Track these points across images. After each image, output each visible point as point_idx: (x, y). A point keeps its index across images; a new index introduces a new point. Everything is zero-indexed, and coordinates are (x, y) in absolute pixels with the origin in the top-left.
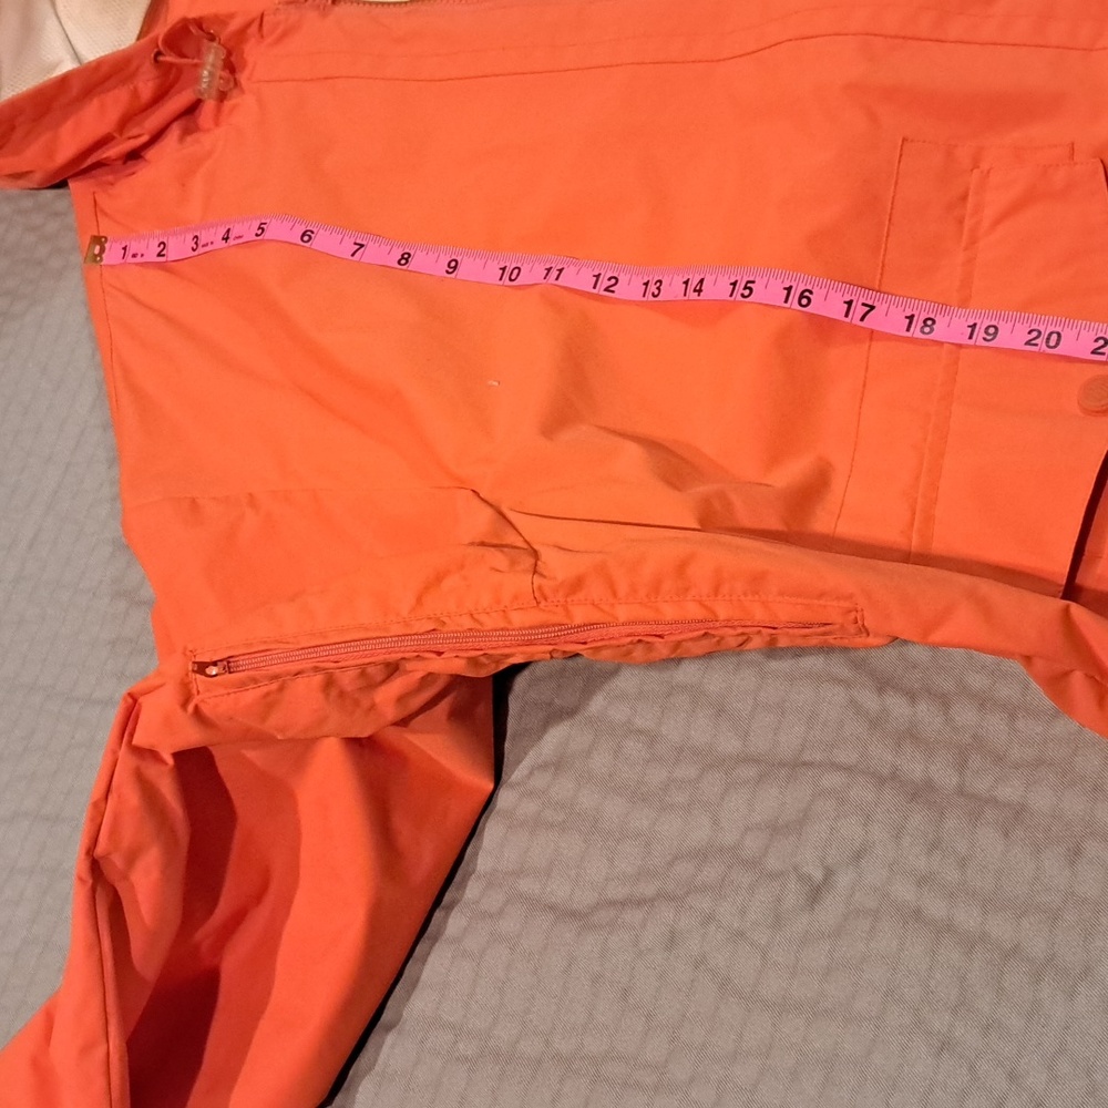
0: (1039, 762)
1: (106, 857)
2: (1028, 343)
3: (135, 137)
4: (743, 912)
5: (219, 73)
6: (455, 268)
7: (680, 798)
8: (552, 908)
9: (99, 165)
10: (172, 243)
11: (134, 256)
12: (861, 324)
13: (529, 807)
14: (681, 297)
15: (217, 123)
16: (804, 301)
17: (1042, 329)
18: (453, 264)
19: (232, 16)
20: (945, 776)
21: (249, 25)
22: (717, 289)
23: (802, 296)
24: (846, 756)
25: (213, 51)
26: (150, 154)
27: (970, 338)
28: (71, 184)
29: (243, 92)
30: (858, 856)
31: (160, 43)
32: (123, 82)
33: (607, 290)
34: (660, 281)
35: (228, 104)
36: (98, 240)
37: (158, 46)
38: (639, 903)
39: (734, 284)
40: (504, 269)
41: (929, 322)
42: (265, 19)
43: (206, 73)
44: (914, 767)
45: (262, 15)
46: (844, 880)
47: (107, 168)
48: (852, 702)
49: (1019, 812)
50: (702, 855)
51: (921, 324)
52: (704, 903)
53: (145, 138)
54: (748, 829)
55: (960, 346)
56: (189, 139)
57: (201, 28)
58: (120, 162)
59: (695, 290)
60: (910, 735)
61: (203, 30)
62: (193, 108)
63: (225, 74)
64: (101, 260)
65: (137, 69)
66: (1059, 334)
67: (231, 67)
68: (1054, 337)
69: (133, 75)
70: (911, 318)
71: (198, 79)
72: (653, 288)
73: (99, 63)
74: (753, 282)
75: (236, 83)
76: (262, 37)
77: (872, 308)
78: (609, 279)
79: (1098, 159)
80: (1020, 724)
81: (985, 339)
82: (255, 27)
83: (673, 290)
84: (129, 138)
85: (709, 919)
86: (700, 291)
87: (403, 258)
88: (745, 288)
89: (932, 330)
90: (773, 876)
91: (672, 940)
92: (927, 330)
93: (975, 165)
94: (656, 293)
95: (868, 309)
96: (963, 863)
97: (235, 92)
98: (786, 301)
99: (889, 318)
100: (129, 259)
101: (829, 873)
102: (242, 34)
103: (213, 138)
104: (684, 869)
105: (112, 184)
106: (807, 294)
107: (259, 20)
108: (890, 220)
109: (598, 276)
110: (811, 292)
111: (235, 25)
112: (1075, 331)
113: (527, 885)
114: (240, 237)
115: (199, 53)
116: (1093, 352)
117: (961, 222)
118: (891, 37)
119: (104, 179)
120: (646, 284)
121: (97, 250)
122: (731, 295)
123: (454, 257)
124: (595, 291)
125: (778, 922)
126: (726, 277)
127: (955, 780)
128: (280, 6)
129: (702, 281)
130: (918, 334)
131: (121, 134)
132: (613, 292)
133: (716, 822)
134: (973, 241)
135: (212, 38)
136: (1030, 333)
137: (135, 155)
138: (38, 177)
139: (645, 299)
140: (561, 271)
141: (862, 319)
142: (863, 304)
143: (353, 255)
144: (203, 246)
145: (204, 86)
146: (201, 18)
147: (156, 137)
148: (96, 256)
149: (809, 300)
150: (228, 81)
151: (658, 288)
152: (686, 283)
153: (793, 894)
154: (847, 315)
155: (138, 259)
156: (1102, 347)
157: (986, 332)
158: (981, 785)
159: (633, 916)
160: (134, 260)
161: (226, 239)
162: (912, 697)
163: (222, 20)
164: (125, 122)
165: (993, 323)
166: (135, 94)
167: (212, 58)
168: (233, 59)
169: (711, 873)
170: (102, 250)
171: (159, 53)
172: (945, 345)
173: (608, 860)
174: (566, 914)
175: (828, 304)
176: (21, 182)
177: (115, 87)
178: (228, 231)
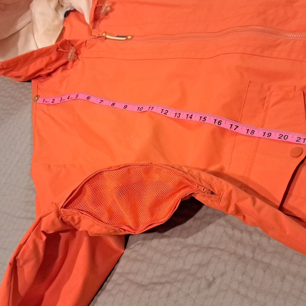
0: (275, 252)
1: (19, 260)
2: (279, 138)
3: (50, 69)
4: (189, 288)
5: (73, 55)
6: (126, 107)
7: (175, 255)
8: (137, 283)
9: (39, 76)
10: (56, 99)
11: (46, 102)
12: (235, 131)
13: (134, 255)
14: (186, 119)
15: (72, 68)
16: (219, 124)
17: (283, 134)
18: (126, 106)
19: (78, 40)
20: (249, 254)
21: (83, 43)
22: (196, 118)
23: (219, 122)
24: (222, 247)
25: (72, 49)
26: (53, 75)
27: (264, 136)
28: (32, 81)
29: (79, 60)
30: (223, 274)
31: (59, 46)
32: (48, 55)
33: (165, 114)
34: (180, 114)
35: (75, 63)
36: (37, 96)
37: (58, 46)
38: (161, 284)
39: (201, 117)
40: (139, 108)
41: (253, 132)
42: (87, 42)
43: (70, 54)
44: (240, 251)
45: (86, 41)
46: (218, 281)
47: (42, 77)
48: (225, 231)
49: (269, 265)
50: (180, 271)
51: (251, 132)
52: (179, 285)
53: (52, 70)
54: (193, 265)
55: (260, 138)
56: (64, 71)
57: (70, 42)
58: (45, 76)
59: (190, 118)
60: (240, 242)
61: (70, 43)
62: (66, 64)
63: (75, 55)
64: (37, 101)
65: (52, 51)
66: (288, 136)
67: (77, 54)
68: (286, 137)
69: (51, 53)
70: (248, 130)
71: (67, 56)
72: (178, 115)
73: (42, 49)
74: (206, 117)
75: (78, 58)
76: (86, 46)
77: (238, 127)
78: (166, 111)
79: (302, 91)
80: (271, 241)
81: (268, 136)
82: (84, 44)
83: (183, 116)
84: (48, 70)
85: (179, 289)
86: (191, 118)
87: (113, 104)
88: (204, 119)
89: (253, 133)
90: (199, 279)
91: (169, 295)
92: (252, 133)
93: (269, 90)
94: (179, 116)
95: (236, 127)
96: (252, 279)
97: (77, 60)
98: (214, 123)
99: (242, 130)
100: (45, 102)
101: (214, 279)
102: (80, 45)
103: (70, 71)
104: (174, 275)
105: (43, 82)
106: (220, 122)
107: (85, 42)
108: (244, 103)
109: (163, 110)
110: (221, 121)
111: (79, 43)
112: (292, 135)
113: (131, 277)
114: (72, 98)
115: (69, 49)
116: (296, 141)
117: (264, 104)
118: (249, 54)
119: (41, 80)
120: (176, 114)
121: (36, 98)
122: (200, 120)
123: (126, 105)
124: (162, 114)
125: (199, 291)
126: (199, 115)
127: (251, 255)
128: (91, 39)
129: (192, 115)
130: (250, 134)
131: (46, 69)
132: (166, 114)
133: (184, 262)
134: (267, 109)
135: (73, 46)
136: (280, 135)
137: (49, 75)
138: (23, 78)
139: (175, 118)
140: (153, 108)
141: (235, 130)
142: (235, 126)
143: (100, 103)
144: (63, 100)
145: (69, 57)
146: (70, 40)
147: (55, 70)
148: (36, 100)
149: (221, 123)
150: (76, 57)
151: (179, 115)
152: (188, 115)
153: (204, 284)
154: (231, 128)
155: (47, 103)
156: (299, 140)
157: (268, 135)
158: (259, 257)
159: (159, 287)
160: (46, 103)
161: (68, 98)
162: (242, 231)
163: (76, 41)
164: (47, 65)
165: (270, 132)
166: (51, 58)
167: (72, 51)
168: (77, 52)
169: (181, 277)
170: (38, 99)
171: (58, 48)
172: (256, 138)
173: (153, 271)
174: (140, 285)
175: (226, 125)
176: (19, 79)
177: (46, 56)
178: (69, 96)
